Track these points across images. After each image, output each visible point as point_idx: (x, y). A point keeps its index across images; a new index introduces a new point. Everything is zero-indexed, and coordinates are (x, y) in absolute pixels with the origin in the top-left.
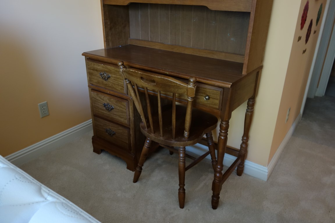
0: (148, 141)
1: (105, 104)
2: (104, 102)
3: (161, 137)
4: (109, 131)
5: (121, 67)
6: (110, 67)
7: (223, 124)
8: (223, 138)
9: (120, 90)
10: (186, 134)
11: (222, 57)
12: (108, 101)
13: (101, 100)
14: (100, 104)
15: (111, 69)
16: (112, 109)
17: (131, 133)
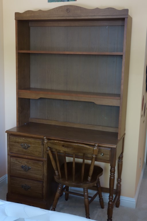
0: (60, 188)
1: (22, 166)
2: (22, 164)
3: (73, 182)
4: (24, 186)
5: (46, 140)
6: (30, 140)
7: (112, 169)
8: (112, 178)
9: (38, 155)
10: (89, 178)
11: (100, 129)
12: (26, 163)
13: (19, 163)
14: (18, 167)
15: (31, 141)
16: (29, 169)
17: (44, 185)
